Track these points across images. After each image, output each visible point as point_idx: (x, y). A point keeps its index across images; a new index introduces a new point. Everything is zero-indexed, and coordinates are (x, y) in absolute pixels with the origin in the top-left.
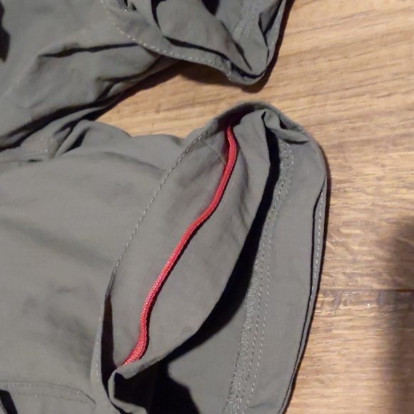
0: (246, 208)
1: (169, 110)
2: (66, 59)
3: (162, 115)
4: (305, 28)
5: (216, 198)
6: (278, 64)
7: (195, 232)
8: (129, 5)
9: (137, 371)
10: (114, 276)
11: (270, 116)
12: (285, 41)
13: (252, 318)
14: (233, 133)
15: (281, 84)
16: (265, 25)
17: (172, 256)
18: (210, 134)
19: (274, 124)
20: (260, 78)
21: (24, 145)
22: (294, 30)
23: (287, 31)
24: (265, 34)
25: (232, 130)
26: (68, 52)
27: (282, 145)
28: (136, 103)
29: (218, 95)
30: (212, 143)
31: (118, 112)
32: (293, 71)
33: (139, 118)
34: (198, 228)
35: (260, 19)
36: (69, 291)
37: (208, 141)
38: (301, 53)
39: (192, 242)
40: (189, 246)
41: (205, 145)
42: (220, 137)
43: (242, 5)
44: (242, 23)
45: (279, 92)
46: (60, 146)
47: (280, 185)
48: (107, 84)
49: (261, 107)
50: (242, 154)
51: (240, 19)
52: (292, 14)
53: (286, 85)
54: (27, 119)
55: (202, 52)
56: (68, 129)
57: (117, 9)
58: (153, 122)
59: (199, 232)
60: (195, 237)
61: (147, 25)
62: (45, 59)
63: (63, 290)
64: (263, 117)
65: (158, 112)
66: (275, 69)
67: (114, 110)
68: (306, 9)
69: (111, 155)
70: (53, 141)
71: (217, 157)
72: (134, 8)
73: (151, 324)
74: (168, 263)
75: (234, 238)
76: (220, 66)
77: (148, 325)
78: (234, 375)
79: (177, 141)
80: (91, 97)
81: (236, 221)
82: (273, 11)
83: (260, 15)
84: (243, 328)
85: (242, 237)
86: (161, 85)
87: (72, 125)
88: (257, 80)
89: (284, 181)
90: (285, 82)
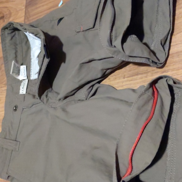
0: (163, 115)
1: (128, 77)
2: (89, 63)
3: (126, 79)
4: (179, 43)
5: (152, 113)
6: (169, 57)
7: (145, 127)
8: (113, 46)
9: (130, 179)
10: (117, 145)
11: (169, 80)
12: (171, 48)
13: (170, 156)
14: (155, 87)
15: (172, 64)
16: (163, 43)
17: (138, 136)
18: (147, 89)
19: (171, 83)
20: (163, 64)
21: (75, 94)
22: (175, 44)
23: (172, 44)
24: (163, 47)
25: (155, 86)
26: (90, 61)
27: (174, 89)
28: (115, 75)
29: (147, 70)
30: (148, 93)
31: (109, 79)
32: (176, 59)
33: (117, 81)
34: (147, 125)
35: (161, 42)
36: (98, 148)
37: (147, 92)
38: (178, 52)
39: (145, 130)
40: (144, 132)
41: (146, 93)
42: (151, 90)
43: (153, 36)
44: (154, 43)
45: (171, 68)
46: (89, 94)
47: (176, 104)
48: (105, 71)
49: (165, 77)
50: (160, 94)
51: (153, 41)
52: (173, 37)
53: (174, 65)
54: (77, 86)
55: (141, 58)
56: (91, 88)
57: (109, 48)
58: (123, 82)
59: (147, 126)
60: (146, 128)
61: (120, 52)
62: (82, 64)
63: (96, 148)
64: (166, 81)
65: (124, 78)
66: (168, 59)
67: (107, 78)
68: (178, 35)
69: (109, 98)
70: (87, 93)
71: (150, 97)
72: (115, 47)
73: (133, 161)
74: (137, 139)
75: (160, 127)
76: (148, 62)
77: (132, 162)
78: (165, 178)
79: (134, 90)
80: (99, 76)
81: (161, 121)
82: (166, 38)
83: (161, 40)
84: (167, 160)
85: (163, 126)
86: (124, 68)
87: (93, 86)
88: (162, 64)
89: (177, 102)
90: (173, 64)
